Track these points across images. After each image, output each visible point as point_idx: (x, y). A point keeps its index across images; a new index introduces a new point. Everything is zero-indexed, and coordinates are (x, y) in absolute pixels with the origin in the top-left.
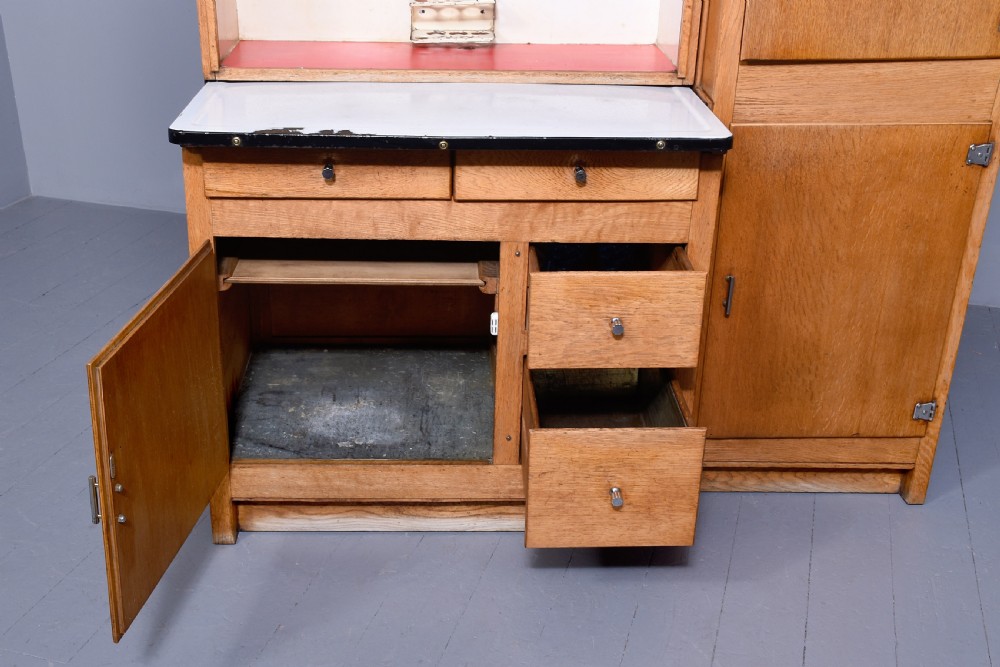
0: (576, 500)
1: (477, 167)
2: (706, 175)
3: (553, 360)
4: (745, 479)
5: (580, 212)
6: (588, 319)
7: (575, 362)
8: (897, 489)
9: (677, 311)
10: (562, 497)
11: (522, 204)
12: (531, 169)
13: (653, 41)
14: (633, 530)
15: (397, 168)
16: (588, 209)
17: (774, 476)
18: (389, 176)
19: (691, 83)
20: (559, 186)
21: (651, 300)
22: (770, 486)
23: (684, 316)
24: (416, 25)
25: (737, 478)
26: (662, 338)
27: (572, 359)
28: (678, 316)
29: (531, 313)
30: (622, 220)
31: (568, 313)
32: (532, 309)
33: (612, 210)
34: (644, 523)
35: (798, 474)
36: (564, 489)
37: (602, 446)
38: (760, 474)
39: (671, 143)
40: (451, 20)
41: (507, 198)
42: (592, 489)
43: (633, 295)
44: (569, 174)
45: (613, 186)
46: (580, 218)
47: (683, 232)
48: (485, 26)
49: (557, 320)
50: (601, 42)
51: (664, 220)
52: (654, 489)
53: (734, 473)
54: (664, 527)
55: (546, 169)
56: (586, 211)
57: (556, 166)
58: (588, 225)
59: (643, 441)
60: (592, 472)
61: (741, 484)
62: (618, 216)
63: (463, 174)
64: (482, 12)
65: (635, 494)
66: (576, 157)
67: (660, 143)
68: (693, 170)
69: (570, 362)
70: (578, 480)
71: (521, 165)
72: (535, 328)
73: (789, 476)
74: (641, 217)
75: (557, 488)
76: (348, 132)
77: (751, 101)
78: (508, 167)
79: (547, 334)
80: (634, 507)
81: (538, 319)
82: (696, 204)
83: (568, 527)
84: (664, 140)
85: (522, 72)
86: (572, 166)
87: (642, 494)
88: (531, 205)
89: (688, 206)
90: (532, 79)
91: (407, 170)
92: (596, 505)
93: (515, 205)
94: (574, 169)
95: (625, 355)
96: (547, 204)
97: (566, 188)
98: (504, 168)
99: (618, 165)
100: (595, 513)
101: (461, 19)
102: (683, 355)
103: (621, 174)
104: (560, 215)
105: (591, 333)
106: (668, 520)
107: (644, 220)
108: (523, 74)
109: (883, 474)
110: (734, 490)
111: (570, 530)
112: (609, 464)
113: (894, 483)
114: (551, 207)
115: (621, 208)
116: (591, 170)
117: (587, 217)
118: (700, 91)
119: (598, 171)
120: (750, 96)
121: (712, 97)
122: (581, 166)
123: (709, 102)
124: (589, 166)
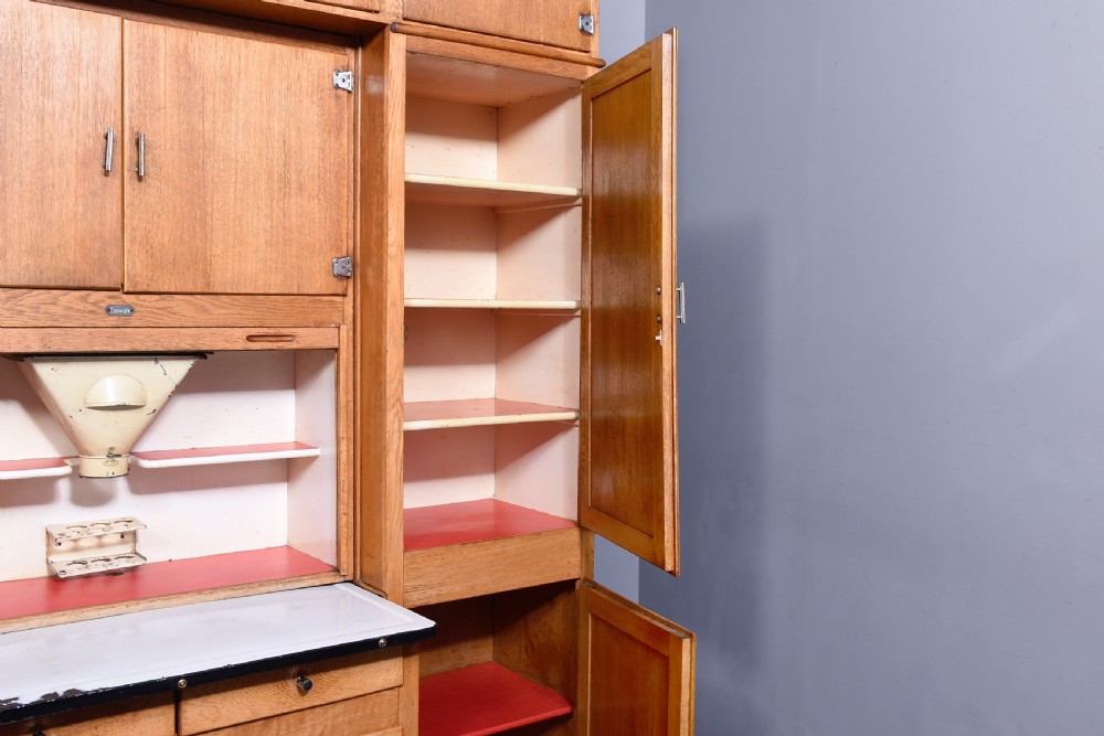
1: (203, 698)
2: (407, 659)
5: (302, 721)
11: (247, 726)
12: (256, 688)
13: (284, 543)
15: (117, 717)
16: (308, 715)
18: (108, 729)
19: (351, 578)
20: (283, 699)
24: (51, 559)
30: (340, 719)
33: (331, 711)
39: (391, 639)
40: (90, 548)
41: (234, 723)
44: (292, 685)
45: (332, 689)
46: (303, 726)
47: (393, 717)
48: (127, 549)
50: (239, 550)
51: (376, 710)
55: (270, 685)
56: (307, 718)
58: (309, 730)
62: (336, 717)
63: (190, 707)
64: (122, 537)
66: (294, 670)
67: (382, 641)
68: (398, 659)
71: (246, 687)
74: (356, 712)
76: (74, 691)
77: (415, 588)
78: (234, 692)
82: (401, 689)
84: (386, 638)
85: (200, 592)
86: (294, 677)
88: (255, 724)
89: (395, 692)
90: (209, 597)
91: (128, 717)
93: (239, 728)
94: (296, 679)
96: (271, 720)
97: (290, 700)
98: (230, 693)
99: (335, 668)
101: (101, 546)
103: (337, 674)
104: (283, 728)
107: (360, 714)
108: (200, 593)
114: (275, 721)
115: (339, 708)
116: (312, 678)
117: (309, 723)
118: (363, 585)
119: (318, 676)
120: (416, 584)
121: (384, 589)
122: (302, 675)
123: (382, 594)
124: (309, 674)
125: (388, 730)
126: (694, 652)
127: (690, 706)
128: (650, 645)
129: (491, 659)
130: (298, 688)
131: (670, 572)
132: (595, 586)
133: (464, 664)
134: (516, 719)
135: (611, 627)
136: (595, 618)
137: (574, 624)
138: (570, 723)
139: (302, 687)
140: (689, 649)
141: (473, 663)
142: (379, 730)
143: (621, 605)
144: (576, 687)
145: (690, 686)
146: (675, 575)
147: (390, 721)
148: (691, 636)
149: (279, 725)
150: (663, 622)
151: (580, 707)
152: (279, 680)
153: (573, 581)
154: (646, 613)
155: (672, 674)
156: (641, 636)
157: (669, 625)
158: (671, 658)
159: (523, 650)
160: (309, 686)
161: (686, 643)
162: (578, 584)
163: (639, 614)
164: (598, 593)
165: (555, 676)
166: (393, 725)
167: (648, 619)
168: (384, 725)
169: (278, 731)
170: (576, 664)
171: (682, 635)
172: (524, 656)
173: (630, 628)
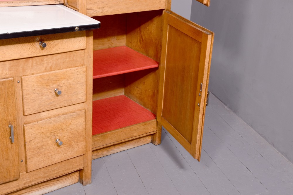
0: (44, 148)
2: (88, 38)
3: (34, 110)
4: (103, 152)
5: (42, 60)
6: (46, 91)
7: (43, 109)
8: (151, 141)
9: (77, 82)
10: (39, 148)
12: (21, 45)
14: (66, 153)
16: (45, 58)
17: (112, 148)
19: (63, 3)
20: (34, 51)
21: (68, 80)
22: (111, 152)
23: (80, 83)
25: (100, 152)
26: (73, 93)
27: (42, 108)
28: (78, 84)
29: (24, 93)
30: (59, 61)
31: (38, 90)
32: (24, 91)
33: (55, 57)
34: (69, 150)
35: (120, 145)
36: (40, 145)
37: (51, 124)
38: (107, 149)
39: (81, 28)
41: (12, 59)
42: (50, 142)
43: (61, 79)
44: (37, 45)
45: (55, 48)
46: (43, 63)
47: (82, 62)
49: (34, 93)
51: (75, 58)
52: (71, 136)
53: (99, 151)
54: (76, 149)
55: (27, 44)
56: (45, 60)
57: (32, 42)
58: (46, 64)
59: (65, 119)
60: (49, 135)
61: (102, 154)
62: (58, 59)
65: (65, 140)
66: (38, 38)
67: (77, 28)
68: (84, 37)
69: (41, 109)
70: (44, 140)
71: (17, 44)
72: (26, 98)
73: (117, 146)
74: (66, 59)
75: (37, 145)
77: (92, 8)
78: (11, 45)
79: (31, 100)
80: (65, 145)
81: (27, 95)
82: (85, 50)
83: (43, 159)
86: (38, 41)
87: (67, 139)
88: (22, 60)
89: (83, 51)
92: (52, 148)
93: (15, 61)
94: (39, 42)
95: (61, 102)
96: (29, 59)
100: (52, 151)
102: (81, 98)
103: (57, 42)
104: (34, 63)
105: (47, 96)
106: (77, 146)
107: (68, 59)
109: (146, 137)
110: (99, 157)
111: (43, 160)
112: (55, 131)
113: (150, 139)
115: (59, 56)
116: (46, 42)
117: (45, 62)
118: (68, 6)
119: (49, 42)
120: (91, 6)
121: (77, 8)
122: (41, 41)
123: (76, 10)
124: (45, 41)
125: (79, 67)
126: (213, 40)
127: (209, 64)
128: (194, 38)
129: (125, 45)
130: (40, 46)
131: (205, 4)
132: (171, 12)
133: (113, 46)
134: (134, 68)
135: (177, 30)
136: (170, 26)
137: (161, 30)
138: (157, 71)
139: (42, 46)
140: (210, 40)
141: (117, 46)
142: (76, 67)
143: (182, 21)
144: (160, 57)
145: (210, 55)
146: (208, 6)
147: (80, 63)
148: (212, 34)
149: (32, 61)
150: (200, 28)
151: (161, 65)
152: (31, 42)
153: (161, 11)
154: (193, 24)
155: (202, 51)
156: (190, 34)
157: (203, 29)
158: (202, 44)
159: (139, 40)
160: (45, 46)
161: (210, 37)
162: (163, 12)
163: (190, 24)
164: (173, 16)
165: (152, 52)
166: (82, 65)
167: (194, 26)
168: (78, 65)
169: (32, 64)
170: (161, 46)
171: (208, 33)
172: (139, 44)
173: (185, 31)
